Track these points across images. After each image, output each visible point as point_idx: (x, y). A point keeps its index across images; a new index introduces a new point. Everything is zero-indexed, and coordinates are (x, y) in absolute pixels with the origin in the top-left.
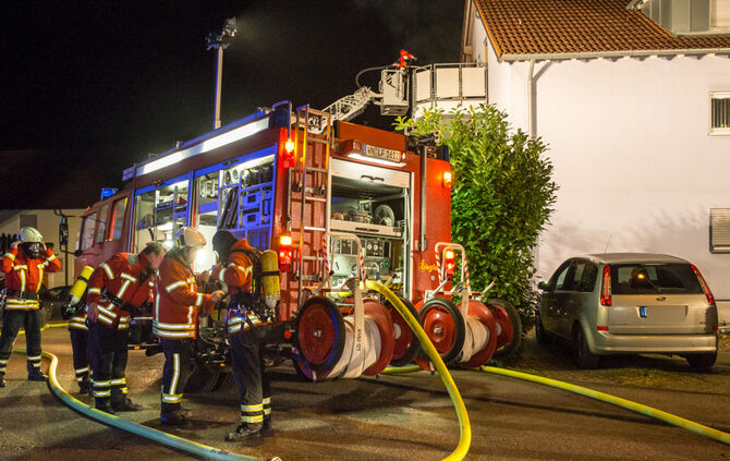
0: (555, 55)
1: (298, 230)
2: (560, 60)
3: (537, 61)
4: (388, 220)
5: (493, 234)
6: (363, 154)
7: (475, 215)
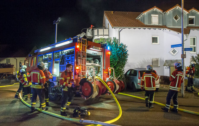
0: (124, 27)
1: (80, 65)
2: (124, 28)
3: (120, 28)
4: (97, 62)
5: (117, 65)
6: (93, 48)
7: (113, 61)
